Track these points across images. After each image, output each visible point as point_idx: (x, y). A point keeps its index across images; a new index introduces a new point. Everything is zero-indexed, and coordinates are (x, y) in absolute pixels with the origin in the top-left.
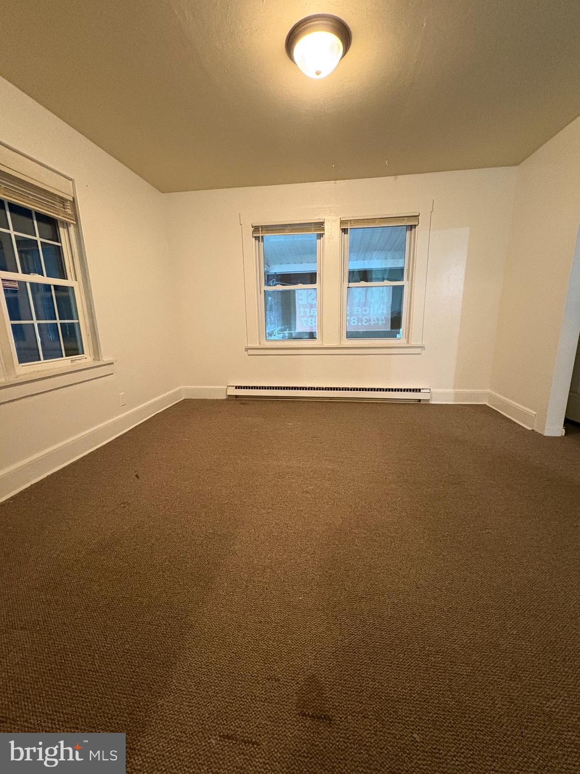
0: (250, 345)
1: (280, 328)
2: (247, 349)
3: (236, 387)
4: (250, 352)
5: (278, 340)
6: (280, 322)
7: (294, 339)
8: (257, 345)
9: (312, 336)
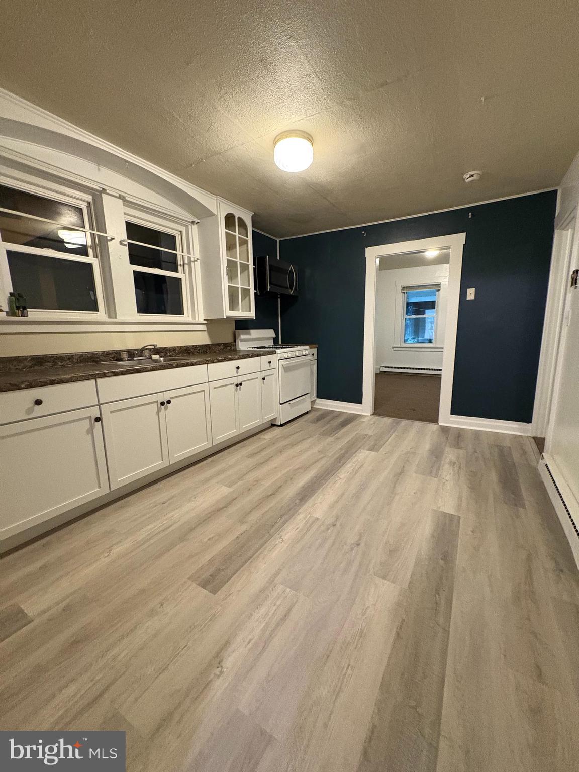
0: (395, 346)
1: (412, 337)
2: (393, 348)
3: (386, 367)
4: (395, 349)
5: (411, 343)
6: (413, 334)
7: (420, 343)
8: (399, 346)
9: (430, 341)
